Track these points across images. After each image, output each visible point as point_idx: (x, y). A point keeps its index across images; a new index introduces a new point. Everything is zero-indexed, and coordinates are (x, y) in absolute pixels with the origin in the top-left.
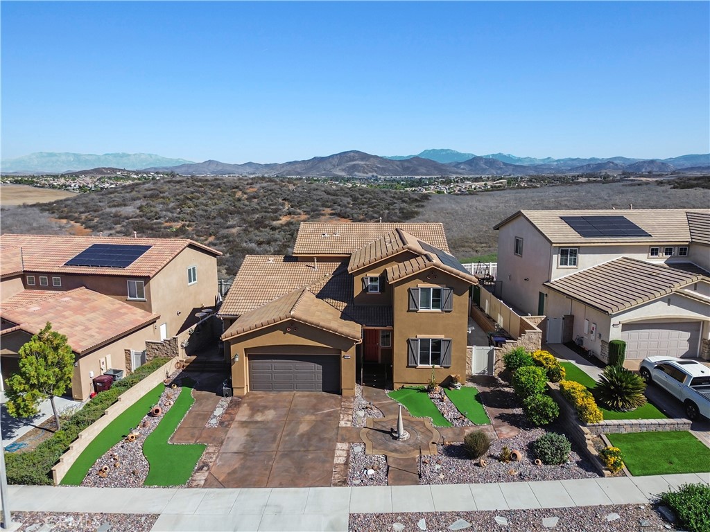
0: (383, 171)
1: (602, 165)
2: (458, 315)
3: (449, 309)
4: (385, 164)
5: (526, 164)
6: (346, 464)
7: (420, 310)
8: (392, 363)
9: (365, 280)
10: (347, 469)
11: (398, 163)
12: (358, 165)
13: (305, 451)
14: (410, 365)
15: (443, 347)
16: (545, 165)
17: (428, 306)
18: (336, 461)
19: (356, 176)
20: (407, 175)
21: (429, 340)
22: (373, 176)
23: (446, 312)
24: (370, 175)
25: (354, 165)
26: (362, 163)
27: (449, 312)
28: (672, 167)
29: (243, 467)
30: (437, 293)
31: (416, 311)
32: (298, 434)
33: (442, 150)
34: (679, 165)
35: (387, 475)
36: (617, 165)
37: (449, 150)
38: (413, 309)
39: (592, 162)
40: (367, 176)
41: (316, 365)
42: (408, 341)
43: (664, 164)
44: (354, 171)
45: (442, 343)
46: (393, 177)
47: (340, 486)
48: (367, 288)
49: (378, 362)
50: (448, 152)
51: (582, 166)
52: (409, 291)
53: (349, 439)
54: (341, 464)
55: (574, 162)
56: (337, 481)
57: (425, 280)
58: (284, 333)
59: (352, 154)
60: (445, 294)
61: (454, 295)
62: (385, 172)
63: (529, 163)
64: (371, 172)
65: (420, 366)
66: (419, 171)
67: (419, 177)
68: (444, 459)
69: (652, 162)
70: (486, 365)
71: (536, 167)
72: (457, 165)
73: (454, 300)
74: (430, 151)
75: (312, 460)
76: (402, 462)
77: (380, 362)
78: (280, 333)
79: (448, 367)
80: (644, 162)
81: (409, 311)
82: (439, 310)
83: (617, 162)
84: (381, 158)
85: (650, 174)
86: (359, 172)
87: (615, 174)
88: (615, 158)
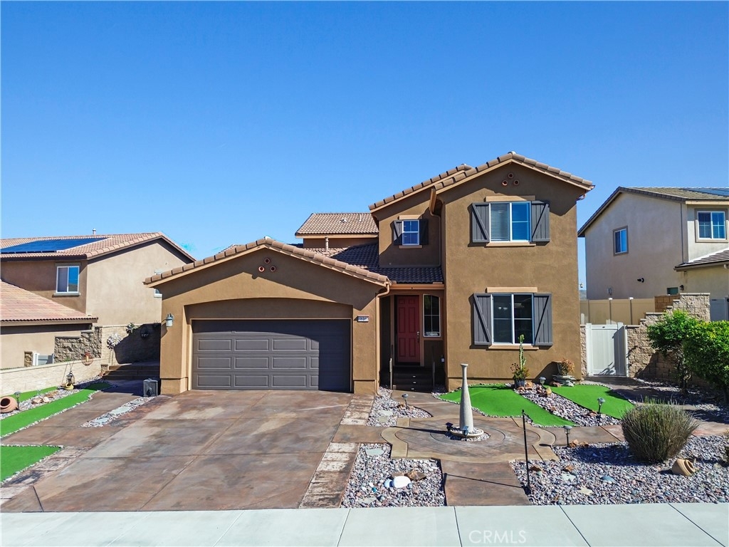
2: (560, 249)
3: (543, 239)
6: (346, 472)
7: (492, 243)
8: (445, 356)
9: (397, 226)
10: (344, 479)
13: (257, 455)
14: (476, 342)
15: (537, 307)
17: (505, 236)
18: (322, 467)
21: (510, 297)
23: (539, 244)
27: (545, 243)
29: (112, 478)
30: (520, 210)
31: (484, 245)
32: (255, 433)
35: (442, 488)
38: (479, 240)
41: (309, 341)
42: (472, 300)
45: (535, 302)
47: (322, 506)
48: (400, 238)
49: (419, 364)
52: (471, 209)
53: (357, 439)
54: (335, 472)
56: (315, 498)
57: (498, 190)
58: (254, 277)
60: (535, 212)
61: (551, 214)
65: (495, 345)
68: (577, 465)
70: (611, 359)
73: (551, 222)
75: (269, 466)
76: (476, 468)
77: (422, 364)
78: (245, 277)
79: (547, 347)
81: (472, 244)
82: (525, 242)
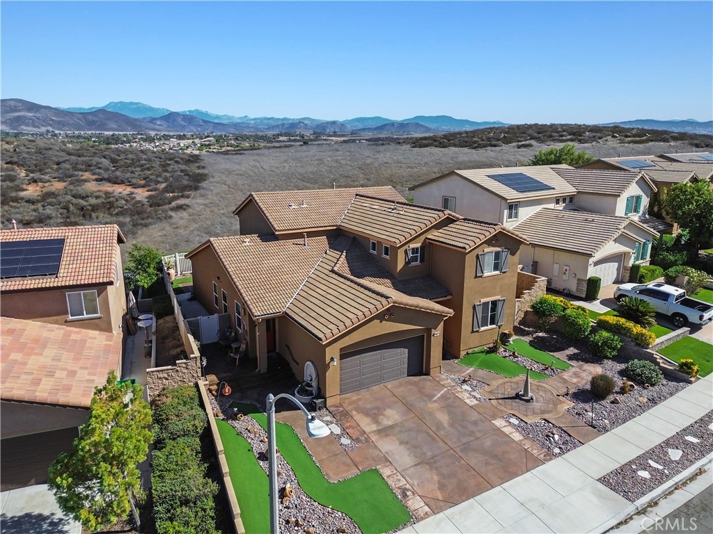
0: (61, 125)
1: (295, 124)
3: (505, 270)
4: (63, 117)
5: (224, 122)
6: (526, 437)
7: (485, 275)
11: (80, 116)
12: (23, 116)
14: (474, 330)
16: (243, 123)
17: (490, 270)
19: (24, 130)
20: (94, 130)
21: (489, 302)
22: (48, 131)
23: (503, 273)
24: (43, 129)
25: (19, 117)
26: (30, 114)
28: (349, 128)
30: (497, 255)
33: (132, 103)
34: (354, 127)
35: (570, 436)
36: (306, 125)
37: (139, 103)
38: (480, 274)
39: (285, 122)
40: (40, 130)
41: (403, 350)
42: (474, 307)
43: (343, 125)
44: (21, 125)
45: (499, 304)
46: (76, 132)
48: (409, 260)
50: (139, 105)
51: (278, 126)
54: (523, 440)
55: (270, 121)
57: (491, 245)
58: (381, 322)
59: (13, 103)
60: (504, 255)
61: (510, 255)
62: (64, 126)
63: (228, 121)
64: (43, 126)
65: (481, 329)
66: (108, 127)
67: (111, 133)
69: (334, 123)
71: (236, 125)
72: (153, 120)
73: (510, 260)
74: (116, 103)
76: (563, 420)
78: (376, 322)
79: (502, 325)
80: (328, 123)
81: (476, 277)
82: (498, 272)
83: (306, 122)
84: (56, 109)
85: (335, 134)
86: (27, 125)
87: (308, 134)
88: (304, 119)
